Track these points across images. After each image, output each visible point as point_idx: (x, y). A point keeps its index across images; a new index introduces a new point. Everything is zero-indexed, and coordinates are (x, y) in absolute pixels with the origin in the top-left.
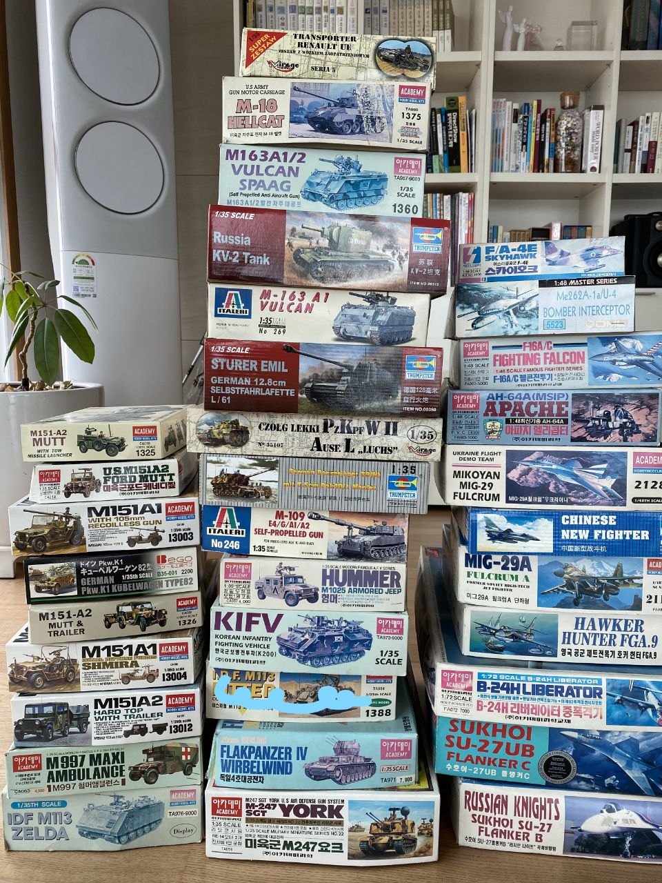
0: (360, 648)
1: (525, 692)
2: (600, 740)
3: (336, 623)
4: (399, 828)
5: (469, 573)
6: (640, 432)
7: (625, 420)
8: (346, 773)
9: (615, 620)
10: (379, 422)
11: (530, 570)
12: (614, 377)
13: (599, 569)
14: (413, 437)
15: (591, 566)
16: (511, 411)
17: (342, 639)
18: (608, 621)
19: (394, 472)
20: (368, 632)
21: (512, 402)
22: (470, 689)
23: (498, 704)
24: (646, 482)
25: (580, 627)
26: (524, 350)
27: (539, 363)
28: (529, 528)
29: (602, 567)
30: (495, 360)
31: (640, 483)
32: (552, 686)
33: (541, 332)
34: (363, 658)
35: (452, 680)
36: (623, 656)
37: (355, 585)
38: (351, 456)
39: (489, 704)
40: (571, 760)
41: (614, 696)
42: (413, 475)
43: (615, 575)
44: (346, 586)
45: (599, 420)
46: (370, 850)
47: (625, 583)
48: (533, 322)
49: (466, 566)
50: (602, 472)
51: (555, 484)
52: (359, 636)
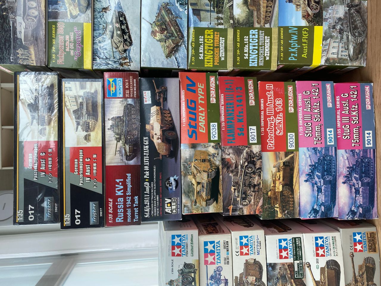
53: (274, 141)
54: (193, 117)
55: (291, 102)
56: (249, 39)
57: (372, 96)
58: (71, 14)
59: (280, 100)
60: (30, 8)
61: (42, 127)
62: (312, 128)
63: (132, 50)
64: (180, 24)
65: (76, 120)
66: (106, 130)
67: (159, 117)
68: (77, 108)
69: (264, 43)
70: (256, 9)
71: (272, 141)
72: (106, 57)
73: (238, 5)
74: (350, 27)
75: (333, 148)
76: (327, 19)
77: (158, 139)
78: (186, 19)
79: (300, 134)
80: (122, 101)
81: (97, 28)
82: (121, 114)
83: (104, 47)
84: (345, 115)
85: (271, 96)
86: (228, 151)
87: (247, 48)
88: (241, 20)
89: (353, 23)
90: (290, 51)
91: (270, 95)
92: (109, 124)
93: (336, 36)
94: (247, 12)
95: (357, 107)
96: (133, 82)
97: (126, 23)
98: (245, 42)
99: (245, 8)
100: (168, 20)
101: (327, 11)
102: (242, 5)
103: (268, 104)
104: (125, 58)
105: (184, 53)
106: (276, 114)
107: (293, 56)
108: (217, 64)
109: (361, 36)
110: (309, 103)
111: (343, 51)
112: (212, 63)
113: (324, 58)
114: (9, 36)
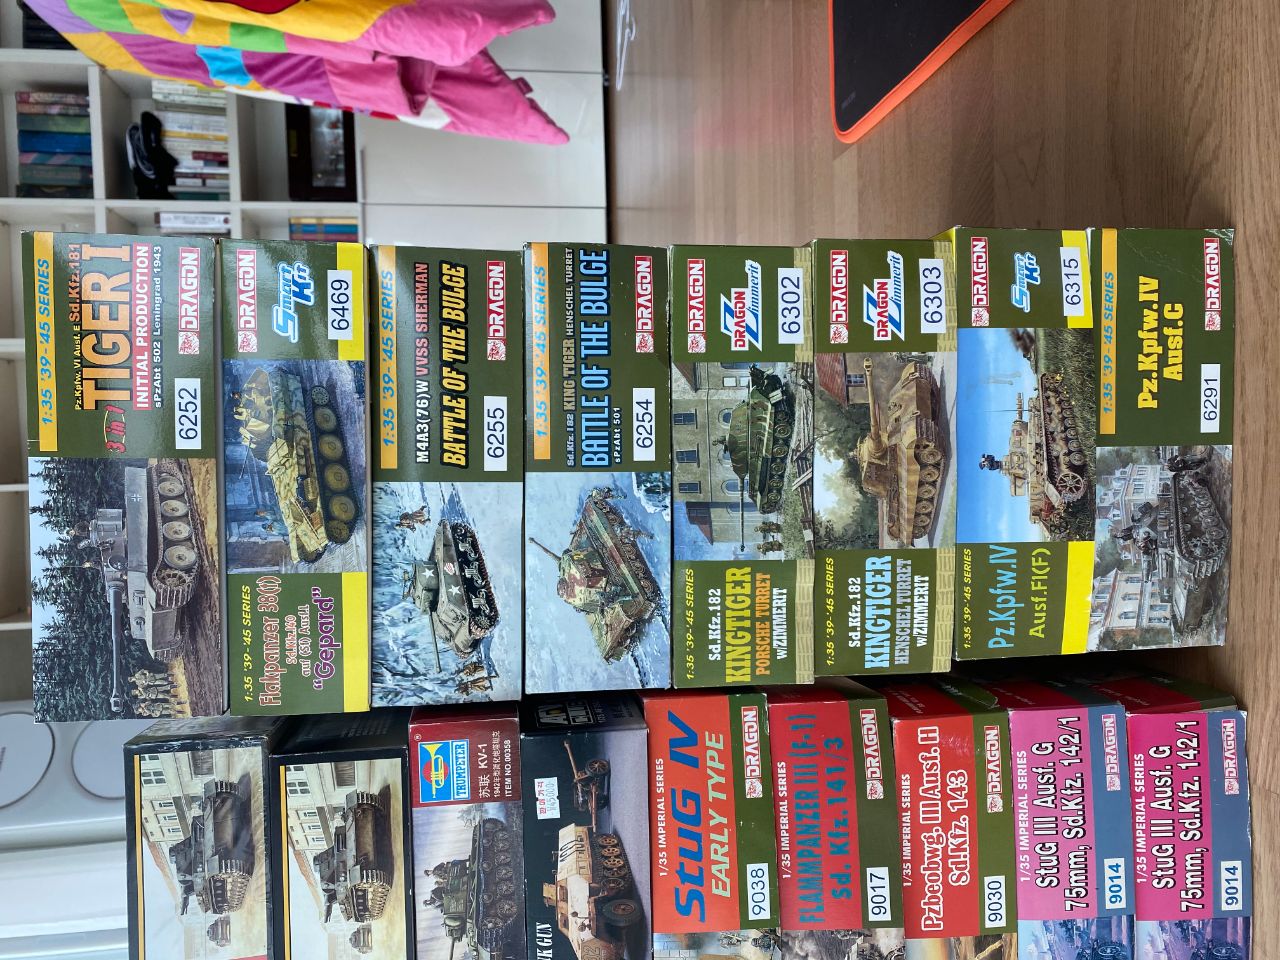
53: (941, 903)
54: (691, 846)
55: (994, 779)
56: (863, 585)
57: (1243, 752)
58: (301, 548)
59: (961, 774)
60: (169, 543)
61: (217, 916)
62: (1057, 860)
63: (496, 639)
64: (646, 553)
65: (325, 887)
66: (420, 906)
67: (586, 860)
68: (326, 848)
69: (912, 597)
70: (884, 493)
71: (937, 903)
72: (413, 669)
73: (828, 479)
74: (1178, 532)
75: (1124, 919)
76: (1107, 509)
77: (583, 927)
78: (665, 538)
79: (1022, 879)
80: (468, 811)
81: (384, 578)
82: (463, 851)
83: (409, 639)
84: (1160, 814)
85: (934, 764)
86: (801, 948)
87: (859, 615)
88: (838, 528)
89: (1186, 518)
90: (991, 619)
91: (930, 762)
92: (426, 886)
93: (1134, 562)
94: (858, 501)
95: (1196, 787)
96: (502, 749)
97: (477, 560)
98: (851, 597)
99: (851, 490)
100: (610, 543)
101: (1107, 484)
102: (841, 481)
103: (925, 791)
104: (477, 667)
105: (660, 641)
106: (948, 819)
107: (1003, 635)
108: (763, 672)
109: (1210, 558)
110: (1050, 781)
111: (1156, 606)
112: (748, 671)
113: (1098, 631)
114: (105, 635)
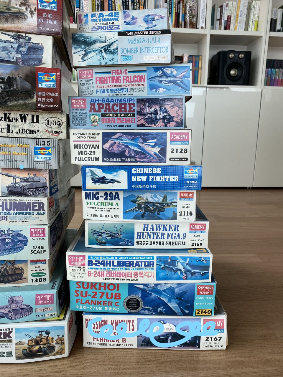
0: (21, 245)
1: (113, 265)
2: (155, 289)
3: (6, 232)
4: (44, 341)
5: (87, 202)
6: (173, 121)
7: (165, 114)
8: (15, 314)
9: (164, 225)
10: (27, 115)
11: (119, 199)
12: (161, 90)
13: (155, 198)
14: (48, 124)
15: (150, 196)
16: (104, 109)
17: (10, 240)
18: (161, 226)
19: (37, 145)
20: (25, 236)
21: (104, 104)
22: (84, 265)
23: (99, 272)
24: (177, 150)
25: (146, 230)
26: (112, 74)
27: (120, 82)
28: (114, 176)
29: (156, 197)
30: (97, 80)
31: (173, 150)
32: (128, 261)
33: (119, 63)
34: (23, 250)
35: (74, 261)
36: (168, 244)
37: (17, 210)
38: (11, 135)
39: (94, 272)
40: (140, 300)
41: (161, 265)
42: (49, 146)
43: (163, 201)
44: (12, 211)
45: (151, 114)
46: (29, 354)
47: (168, 205)
48: (115, 56)
49: (86, 199)
50: (153, 144)
51: (129, 151)
52: (20, 239)
